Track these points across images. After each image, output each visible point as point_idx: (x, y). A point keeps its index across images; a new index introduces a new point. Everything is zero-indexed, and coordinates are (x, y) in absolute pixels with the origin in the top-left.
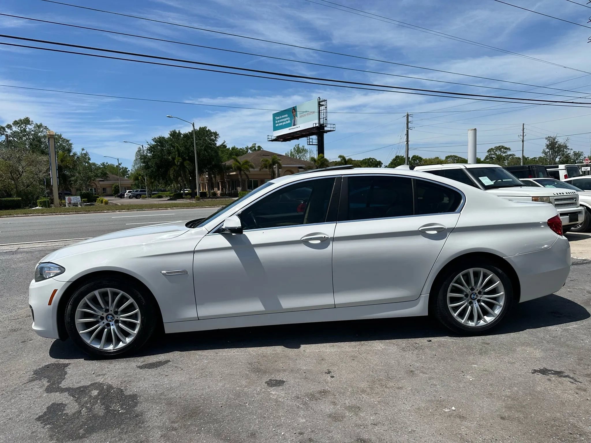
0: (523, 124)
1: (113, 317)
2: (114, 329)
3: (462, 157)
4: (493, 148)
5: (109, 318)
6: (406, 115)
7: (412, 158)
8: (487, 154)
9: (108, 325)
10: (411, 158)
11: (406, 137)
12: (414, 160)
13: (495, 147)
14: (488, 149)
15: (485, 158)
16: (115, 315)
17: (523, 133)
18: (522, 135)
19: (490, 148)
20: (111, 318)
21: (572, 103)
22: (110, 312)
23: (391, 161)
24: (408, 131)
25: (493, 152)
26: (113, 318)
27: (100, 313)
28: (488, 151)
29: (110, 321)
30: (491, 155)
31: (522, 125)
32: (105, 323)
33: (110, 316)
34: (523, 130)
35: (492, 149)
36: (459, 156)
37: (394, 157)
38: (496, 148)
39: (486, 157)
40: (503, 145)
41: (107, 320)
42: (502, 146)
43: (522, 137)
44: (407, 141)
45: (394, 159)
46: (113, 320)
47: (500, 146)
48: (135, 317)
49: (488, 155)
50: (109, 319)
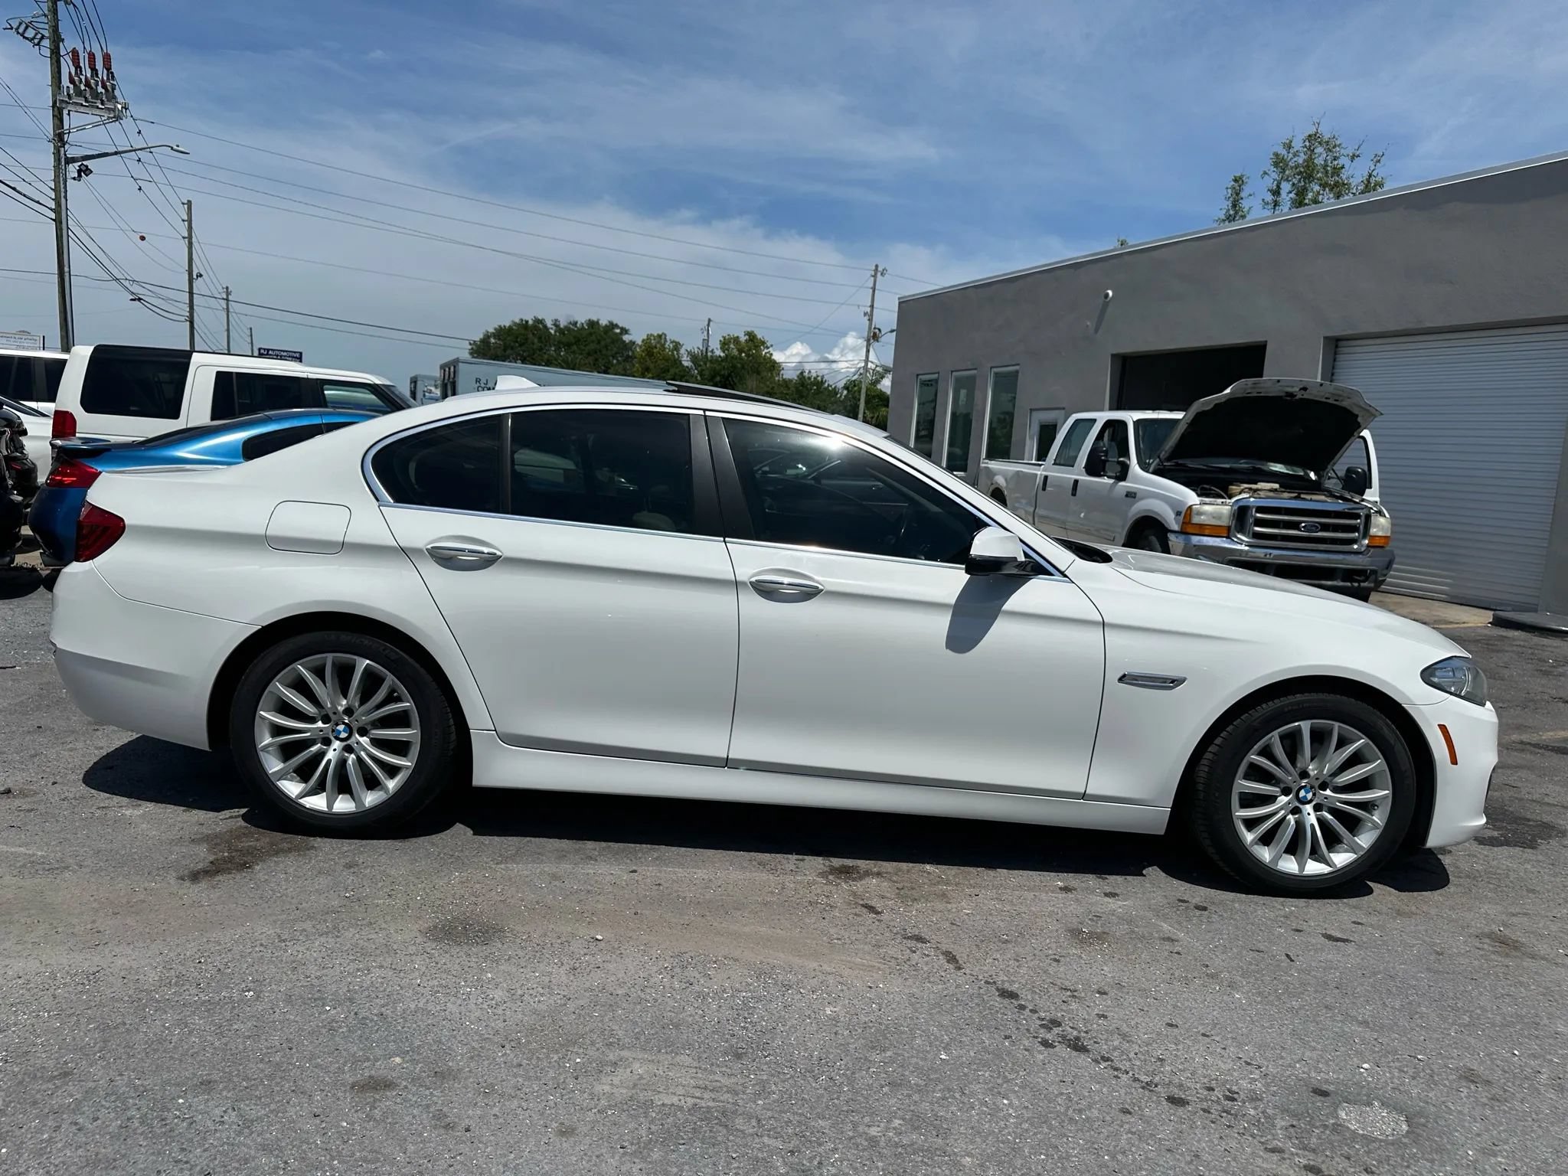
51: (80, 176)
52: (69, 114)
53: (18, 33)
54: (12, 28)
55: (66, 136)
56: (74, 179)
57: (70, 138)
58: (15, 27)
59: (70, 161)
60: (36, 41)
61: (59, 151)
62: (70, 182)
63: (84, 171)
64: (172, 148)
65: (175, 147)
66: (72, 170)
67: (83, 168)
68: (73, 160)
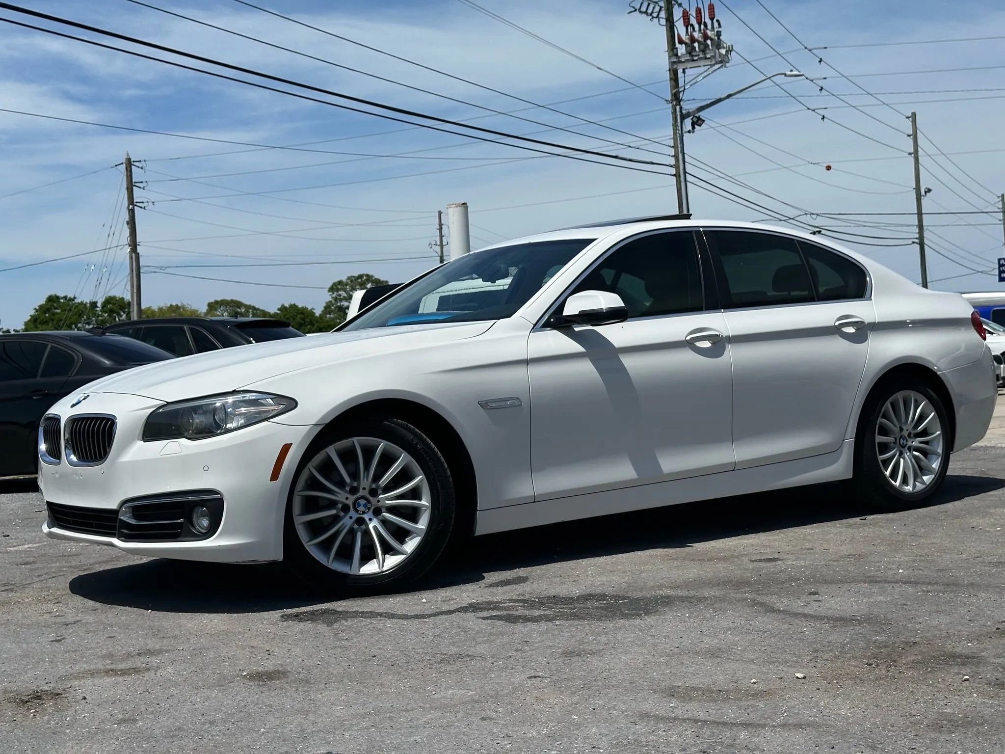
0: (440, 213)
1: (369, 501)
2: (375, 528)
3: (257, 307)
4: (344, 279)
5: (359, 505)
6: (124, 161)
7: (104, 305)
8: (330, 299)
9: (361, 521)
10: (99, 305)
11: (127, 232)
12: (111, 311)
13: (349, 278)
14: (330, 285)
15: (323, 309)
16: (371, 499)
17: (441, 237)
18: (438, 243)
19: (336, 280)
20: (365, 506)
21: (616, 157)
22: (361, 493)
23: (33, 312)
24: (132, 213)
25: (345, 290)
26: (369, 506)
27: (342, 496)
28: (332, 289)
29: (364, 513)
30: (341, 300)
31: (437, 214)
32: (354, 519)
33: (362, 502)
34: (441, 229)
35: (340, 282)
36: (247, 303)
37: (42, 301)
38: (352, 281)
39: (325, 308)
40: (370, 274)
41: (357, 511)
42: (367, 275)
43: (438, 249)
44: (134, 245)
45: (41, 307)
46: (369, 509)
47: (361, 276)
48: (415, 493)
49: (330, 302)
50: (361, 509)
51: (693, 128)
52: (684, 72)
53: (641, 12)
54: (636, 10)
55: (681, 94)
56: (689, 132)
57: (684, 96)
58: (638, 8)
59: (683, 117)
60: (655, 15)
61: (675, 110)
62: (686, 136)
63: (697, 122)
64: (785, 75)
65: (788, 73)
66: (688, 123)
67: (695, 120)
68: (688, 115)
